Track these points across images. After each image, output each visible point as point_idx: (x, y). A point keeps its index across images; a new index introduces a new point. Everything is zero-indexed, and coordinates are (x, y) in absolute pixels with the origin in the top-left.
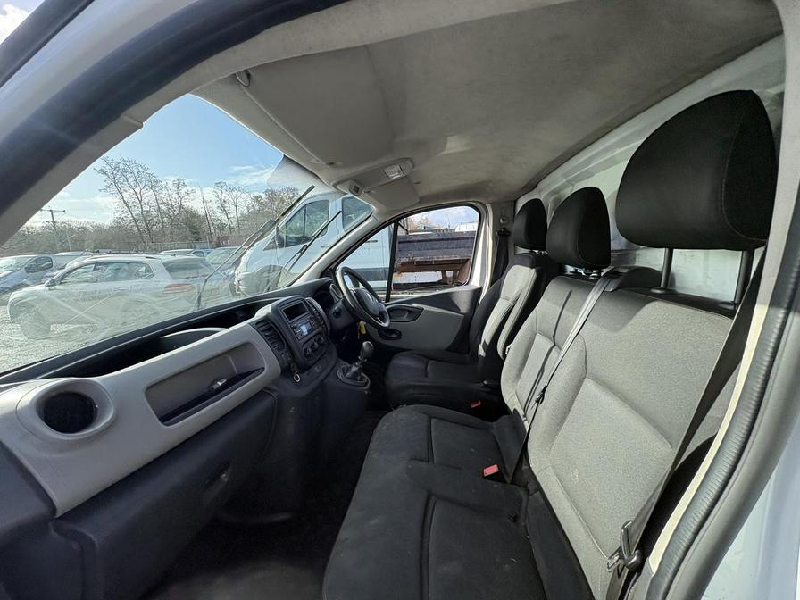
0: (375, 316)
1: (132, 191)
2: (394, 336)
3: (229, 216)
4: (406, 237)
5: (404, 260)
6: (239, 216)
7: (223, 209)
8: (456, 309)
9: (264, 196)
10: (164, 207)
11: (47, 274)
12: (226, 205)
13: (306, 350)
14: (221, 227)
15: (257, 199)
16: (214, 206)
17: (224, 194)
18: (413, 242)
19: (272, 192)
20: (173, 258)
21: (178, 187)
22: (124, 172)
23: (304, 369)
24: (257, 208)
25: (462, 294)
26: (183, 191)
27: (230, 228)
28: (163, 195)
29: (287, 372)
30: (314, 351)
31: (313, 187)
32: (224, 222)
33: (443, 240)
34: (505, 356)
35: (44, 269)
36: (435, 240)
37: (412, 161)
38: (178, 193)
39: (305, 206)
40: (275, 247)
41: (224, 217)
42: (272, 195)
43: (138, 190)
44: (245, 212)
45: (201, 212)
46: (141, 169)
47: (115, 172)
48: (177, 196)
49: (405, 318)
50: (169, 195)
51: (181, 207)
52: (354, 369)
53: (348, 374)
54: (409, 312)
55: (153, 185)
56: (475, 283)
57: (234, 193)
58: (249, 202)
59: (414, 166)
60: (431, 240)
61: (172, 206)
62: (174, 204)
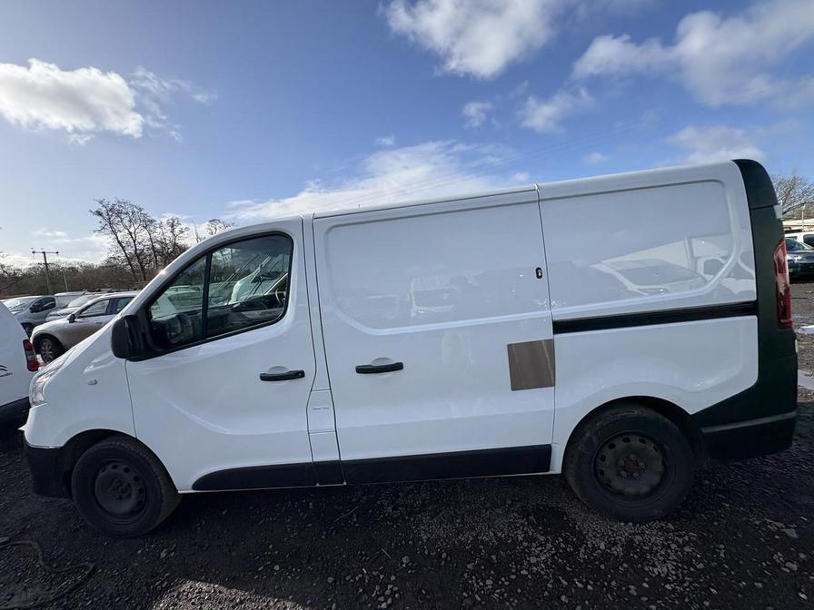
1: (126, 231)
10: (158, 246)
11: (52, 313)
21: (172, 226)
22: (119, 214)
26: (177, 230)
28: (158, 234)
32: (219, 259)
35: (47, 308)
38: (172, 232)
43: (132, 230)
46: (136, 210)
47: (110, 213)
48: (171, 235)
50: (163, 233)
51: (175, 245)
55: (147, 223)
61: (166, 244)
62: (168, 242)
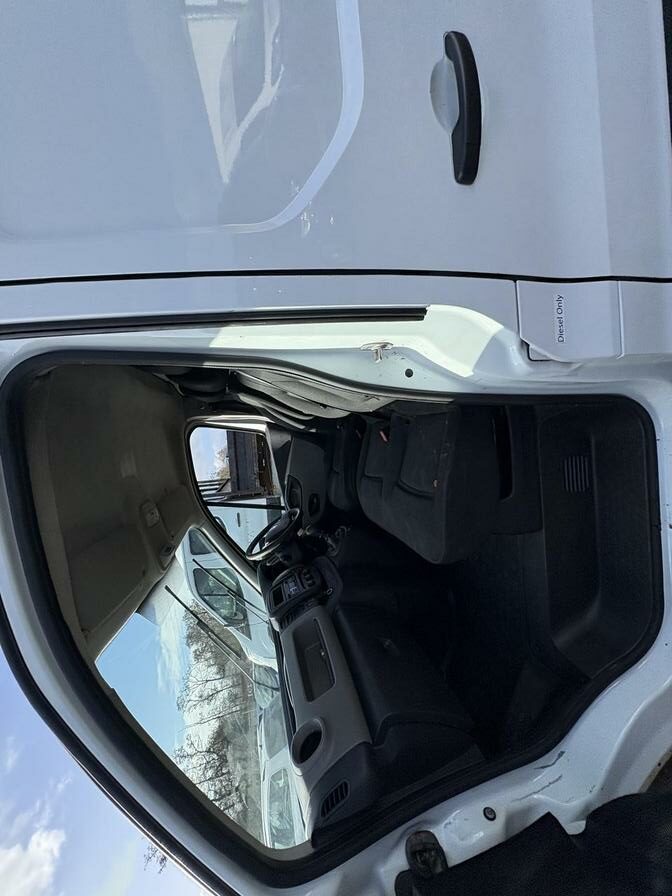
0: (291, 521)
2: (315, 500)
3: (219, 689)
4: (233, 483)
5: (258, 484)
6: (218, 677)
7: (210, 698)
8: (288, 444)
9: (194, 647)
10: (210, 773)
12: (205, 694)
13: (309, 586)
14: (233, 698)
15: (198, 656)
16: (207, 709)
17: (193, 698)
18: (238, 475)
19: (189, 637)
20: (264, 747)
23: (324, 586)
24: (209, 655)
25: (273, 440)
26: (190, 751)
27: (233, 686)
29: (322, 602)
30: (311, 578)
31: (167, 588)
32: (226, 695)
33: (235, 444)
34: (311, 415)
36: (236, 452)
37: (142, 505)
38: (192, 756)
39: (200, 595)
40: (248, 625)
41: (220, 695)
42: (191, 638)
44: (214, 669)
45: (215, 725)
48: (195, 758)
49: (298, 491)
51: (208, 751)
52: (330, 541)
53: (334, 546)
54: (292, 487)
56: (263, 428)
57: (191, 684)
58: (202, 665)
59: (148, 501)
60: (236, 456)
61: (208, 762)
62: (205, 761)
